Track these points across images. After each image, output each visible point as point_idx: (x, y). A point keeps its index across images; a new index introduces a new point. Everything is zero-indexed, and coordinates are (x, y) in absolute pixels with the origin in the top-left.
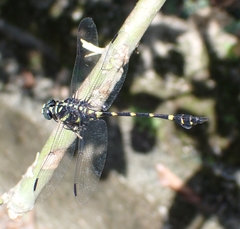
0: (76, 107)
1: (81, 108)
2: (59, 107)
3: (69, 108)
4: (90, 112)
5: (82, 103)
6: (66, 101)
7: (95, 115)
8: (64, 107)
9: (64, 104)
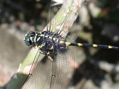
0: (50, 38)
1: (54, 39)
2: (38, 37)
3: (45, 38)
4: (61, 42)
5: (55, 35)
6: (43, 33)
7: (65, 45)
8: (42, 37)
9: (42, 35)
